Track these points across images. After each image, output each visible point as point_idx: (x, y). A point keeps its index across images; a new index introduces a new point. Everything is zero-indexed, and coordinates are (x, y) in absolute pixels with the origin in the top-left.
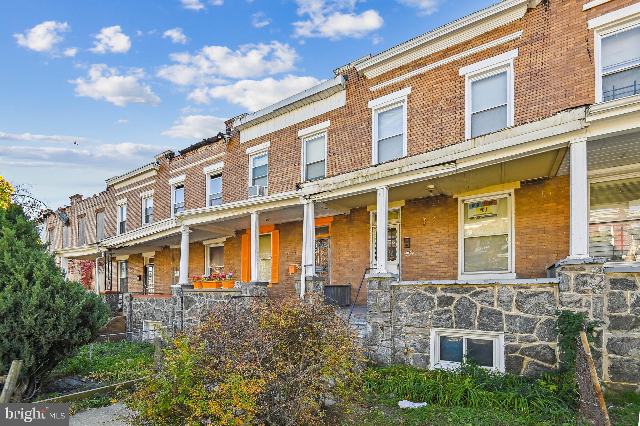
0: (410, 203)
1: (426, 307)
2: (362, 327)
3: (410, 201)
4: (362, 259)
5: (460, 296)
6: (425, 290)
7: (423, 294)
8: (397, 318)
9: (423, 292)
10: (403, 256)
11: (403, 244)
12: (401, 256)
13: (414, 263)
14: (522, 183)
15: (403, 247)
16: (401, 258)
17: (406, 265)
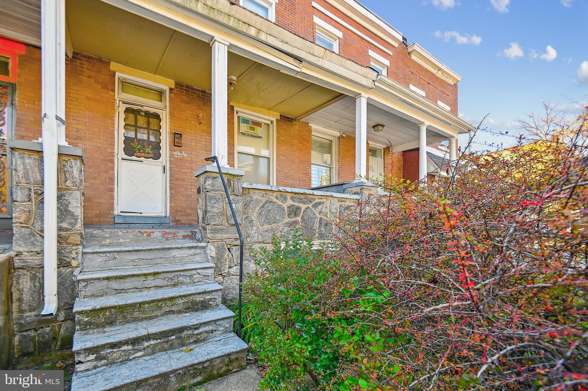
0: (181, 89)
1: (278, 217)
2: (198, 251)
3: (182, 86)
4: (99, 145)
5: (305, 206)
6: (277, 198)
7: (275, 203)
8: (247, 233)
9: (275, 200)
10: (171, 156)
11: (172, 139)
12: (168, 156)
13: (187, 168)
14: (281, 116)
15: (173, 144)
16: (168, 159)
17: (177, 170)
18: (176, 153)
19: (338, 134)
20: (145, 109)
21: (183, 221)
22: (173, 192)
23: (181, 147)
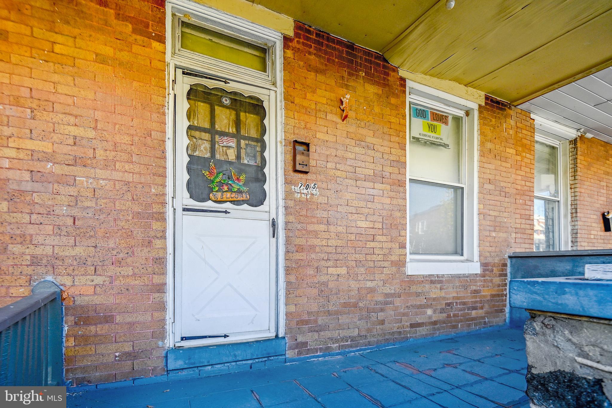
4: (129, 177)
10: (288, 195)
11: (290, 157)
12: (281, 196)
13: (319, 223)
14: (487, 98)
15: (291, 168)
16: (281, 203)
17: (299, 227)
18: (297, 189)
19: (573, 134)
20: (232, 87)
21: (312, 345)
22: (292, 278)
23: (306, 173)
